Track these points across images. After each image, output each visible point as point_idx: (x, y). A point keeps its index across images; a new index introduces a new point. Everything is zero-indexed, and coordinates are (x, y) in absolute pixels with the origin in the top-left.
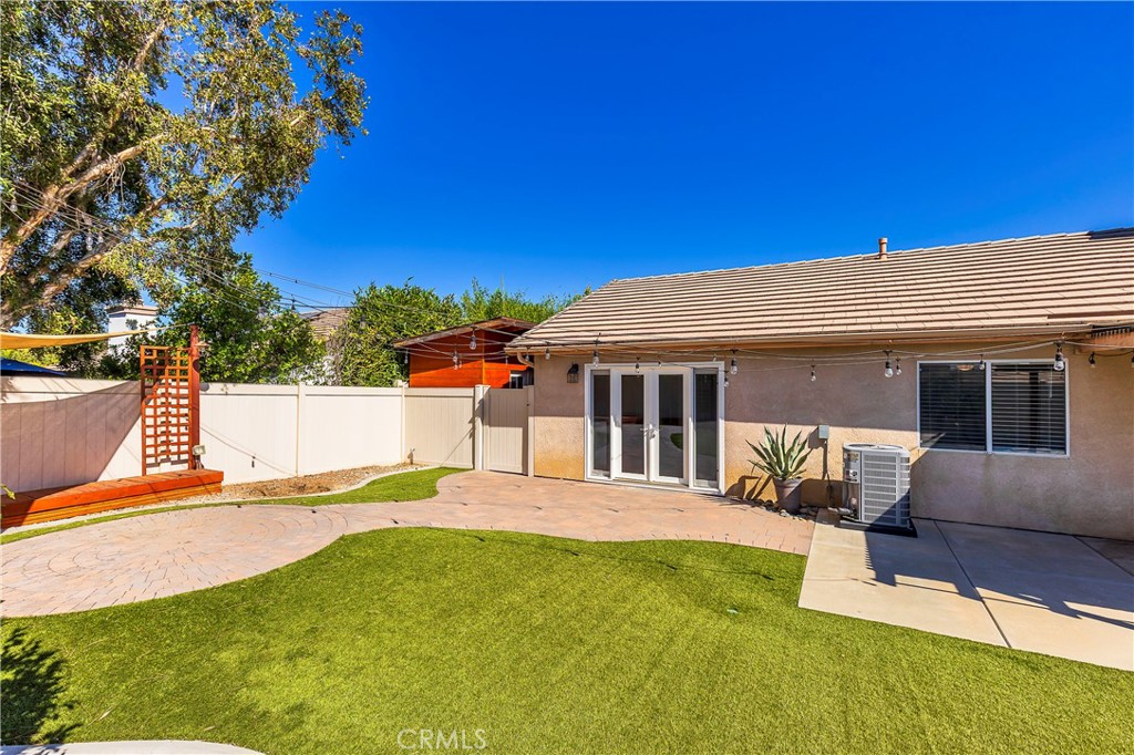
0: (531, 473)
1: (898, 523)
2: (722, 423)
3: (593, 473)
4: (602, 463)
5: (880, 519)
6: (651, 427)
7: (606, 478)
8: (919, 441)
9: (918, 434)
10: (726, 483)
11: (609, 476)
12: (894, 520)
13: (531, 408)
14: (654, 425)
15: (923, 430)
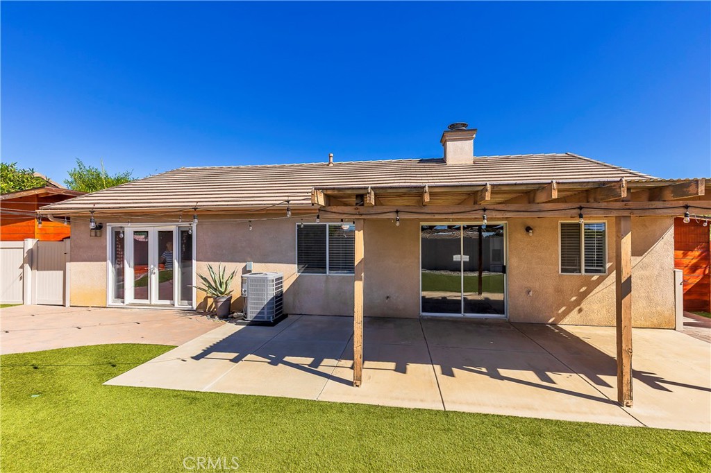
0: (68, 304)
1: (266, 319)
2: (194, 262)
3: (114, 302)
4: (120, 294)
5: (256, 317)
6: (152, 266)
7: (122, 304)
8: (297, 269)
9: (296, 265)
10: (197, 301)
11: (123, 302)
12: (263, 317)
13: (68, 256)
14: (154, 266)
15: (299, 264)
